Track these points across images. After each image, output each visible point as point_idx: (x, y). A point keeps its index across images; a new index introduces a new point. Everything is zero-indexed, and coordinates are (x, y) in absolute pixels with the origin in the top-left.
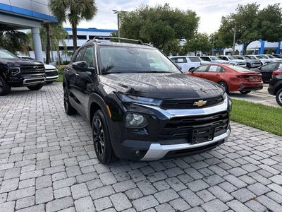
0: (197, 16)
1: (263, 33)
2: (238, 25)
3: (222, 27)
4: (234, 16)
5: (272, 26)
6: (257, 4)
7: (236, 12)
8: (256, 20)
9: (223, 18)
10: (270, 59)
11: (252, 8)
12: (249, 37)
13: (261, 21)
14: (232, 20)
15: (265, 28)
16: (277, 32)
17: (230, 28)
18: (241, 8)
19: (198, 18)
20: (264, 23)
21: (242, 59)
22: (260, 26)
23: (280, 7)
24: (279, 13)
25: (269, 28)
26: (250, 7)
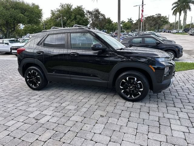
0: (40, 8)
3: (52, 17)
4: (59, 11)
6: (71, 4)
7: (60, 8)
8: (73, 14)
9: (52, 11)
11: (69, 7)
12: (71, 24)
13: (76, 15)
14: (57, 13)
15: (78, 19)
16: (84, 22)
17: (57, 18)
18: (62, 6)
19: (41, 10)
20: (78, 16)
22: (75, 18)
23: (83, 7)
24: (83, 11)
25: (80, 19)
26: (67, 6)
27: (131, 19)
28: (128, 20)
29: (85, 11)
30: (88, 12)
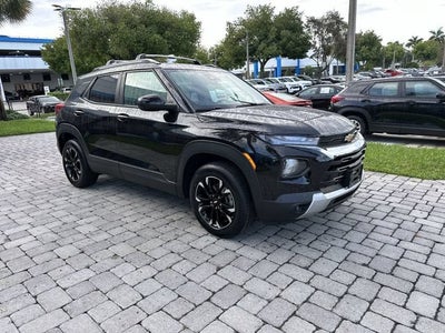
0: (196, 21)
1: (284, 46)
2: (250, 34)
3: (228, 38)
4: (243, 22)
5: (294, 37)
6: (272, 6)
7: (245, 17)
8: (273, 28)
9: (229, 23)
10: (295, 83)
11: (266, 12)
12: (266, 52)
13: (279, 29)
14: (240, 27)
15: (284, 40)
16: (299, 45)
17: (239, 39)
18: (251, 11)
19: (199, 24)
20: (283, 32)
21: (263, 83)
22: (278, 38)
23: (299, 11)
24: (299, 20)
25: (289, 39)
26: (263, 10)
27: (439, 32)
28: (432, 35)
29: (304, 20)
30: (312, 20)
